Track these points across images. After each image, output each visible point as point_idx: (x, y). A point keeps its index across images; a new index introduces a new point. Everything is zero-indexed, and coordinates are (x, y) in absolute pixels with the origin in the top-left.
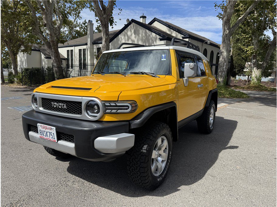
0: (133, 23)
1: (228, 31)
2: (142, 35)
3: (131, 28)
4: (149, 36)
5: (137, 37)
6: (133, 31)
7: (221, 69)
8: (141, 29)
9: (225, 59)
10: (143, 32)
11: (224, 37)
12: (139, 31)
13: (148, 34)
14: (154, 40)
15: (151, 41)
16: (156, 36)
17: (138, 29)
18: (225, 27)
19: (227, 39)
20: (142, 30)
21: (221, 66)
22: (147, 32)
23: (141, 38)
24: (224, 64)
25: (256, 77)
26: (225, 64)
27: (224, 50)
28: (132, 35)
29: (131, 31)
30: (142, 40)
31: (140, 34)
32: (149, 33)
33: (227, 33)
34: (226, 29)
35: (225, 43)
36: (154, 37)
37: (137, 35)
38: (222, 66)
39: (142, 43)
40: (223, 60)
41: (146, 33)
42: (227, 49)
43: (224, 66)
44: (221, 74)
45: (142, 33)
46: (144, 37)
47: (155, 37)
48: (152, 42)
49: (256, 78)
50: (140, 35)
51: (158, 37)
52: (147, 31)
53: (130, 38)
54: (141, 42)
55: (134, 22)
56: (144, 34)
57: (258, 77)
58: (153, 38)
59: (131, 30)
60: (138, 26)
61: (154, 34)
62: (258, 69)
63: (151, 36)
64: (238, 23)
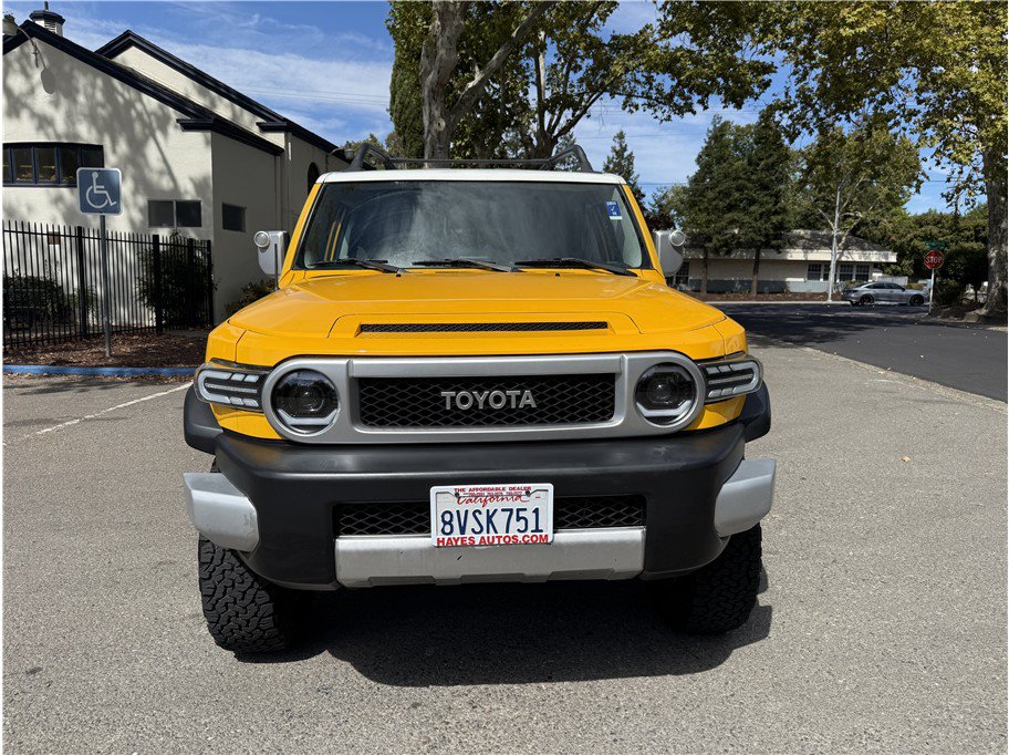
0: (35, 40)
1: (443, 124)
2: (90, 97)
3: (25, 63)
4: (129, 104)
5: (64, 103)
6: (37, 75)
8: (85, 74)
10: (94, 86)
12: (70, 78)
13: (123, 96)
14: (155, 125)
15: (138, 127)
16: (161, 107)
17: (67, 68)
18: (434, 108)
19: (441, 149)
20: (90, 76)
22: (114, 89)
23: (86, 111)
28: (32, 91)
29: (27, 76)
30: (92, 119)
31: (77, 91)
32: (127, 95)
33: (442, 129)
34: (437, 113)
36: (155, 114)
37: (66, 97)
39: (94, 132)
41: (109, 93)
45: (89, 90)
46: (103, 106)
47: (160, 113)
48: (147, 131)
50: (81, 99)
51: (173, 114)
52: (116, 83)
53: (25, 106)
54: (89, 130)
55: (41, 38)
56: (99, 96)
58: (149, 115)
59: (28, 69)
60: (65, 54)
61: (151, 103)
63: (139, 106)
64: (468, 100)
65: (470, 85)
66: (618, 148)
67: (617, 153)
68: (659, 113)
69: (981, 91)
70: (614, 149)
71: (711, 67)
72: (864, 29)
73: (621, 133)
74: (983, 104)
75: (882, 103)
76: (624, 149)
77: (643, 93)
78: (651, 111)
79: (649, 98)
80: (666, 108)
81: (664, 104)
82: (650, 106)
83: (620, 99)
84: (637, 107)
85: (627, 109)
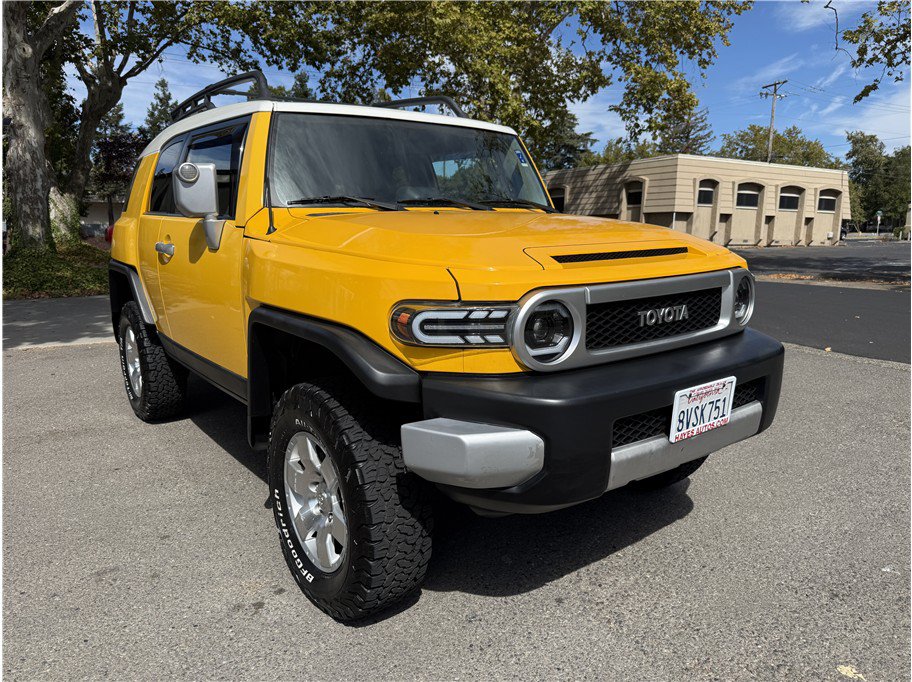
1: (29, 49)
7: (28, 190)
9: (33, 153)
11: (15, 67)
19: (28, 78)
21: (26, 181)
24: (33, 171)
25: (63, 220)
26: (39, 172)
27: (23, 120)
33: (27, 55)
34: (19, 37)
35: (23, 90)
38: (28, 178)
40: (28, 156)
42: (34, 117)
43: (34, 180)
44: (32, 210)
49: (65, 223)
57: (69, 219)
62: (62, 191)
64: (57, 27)
65: (56, 10)
66: (161, 96)
67: (161, 100)
68: (225, 67)
69: (496, 81)
70: (157, 97)
71: (289, 31)
72: (448, 21)
73: (163, 81)
74: (498, 91)
75: (431, 82)
76: (168, 97)
77: (209, 45)
78: (216, 64)
79: (214, 50)
80: (232, 62)
81: (230, 59)
82: (216, 58)
83: (186, 48)
84: (204, 59)
85: (193, 59)
